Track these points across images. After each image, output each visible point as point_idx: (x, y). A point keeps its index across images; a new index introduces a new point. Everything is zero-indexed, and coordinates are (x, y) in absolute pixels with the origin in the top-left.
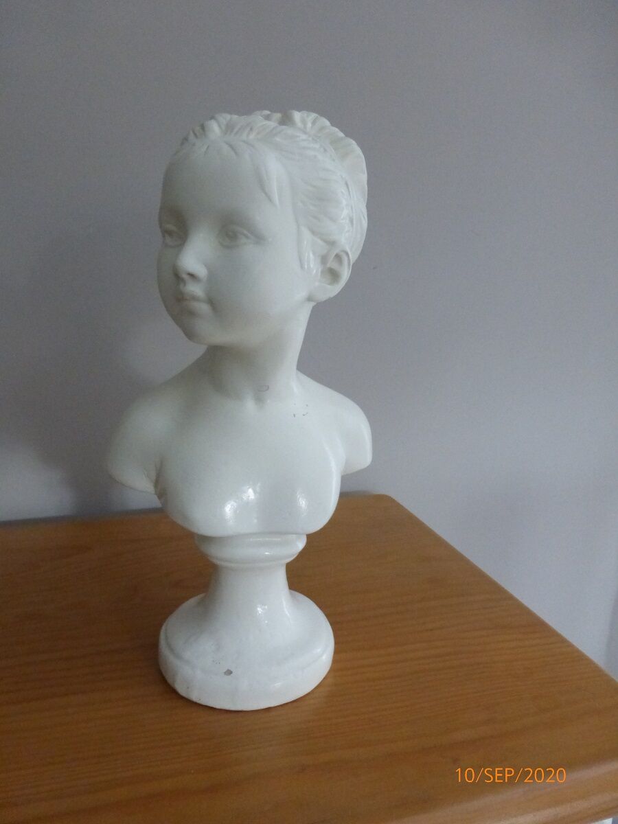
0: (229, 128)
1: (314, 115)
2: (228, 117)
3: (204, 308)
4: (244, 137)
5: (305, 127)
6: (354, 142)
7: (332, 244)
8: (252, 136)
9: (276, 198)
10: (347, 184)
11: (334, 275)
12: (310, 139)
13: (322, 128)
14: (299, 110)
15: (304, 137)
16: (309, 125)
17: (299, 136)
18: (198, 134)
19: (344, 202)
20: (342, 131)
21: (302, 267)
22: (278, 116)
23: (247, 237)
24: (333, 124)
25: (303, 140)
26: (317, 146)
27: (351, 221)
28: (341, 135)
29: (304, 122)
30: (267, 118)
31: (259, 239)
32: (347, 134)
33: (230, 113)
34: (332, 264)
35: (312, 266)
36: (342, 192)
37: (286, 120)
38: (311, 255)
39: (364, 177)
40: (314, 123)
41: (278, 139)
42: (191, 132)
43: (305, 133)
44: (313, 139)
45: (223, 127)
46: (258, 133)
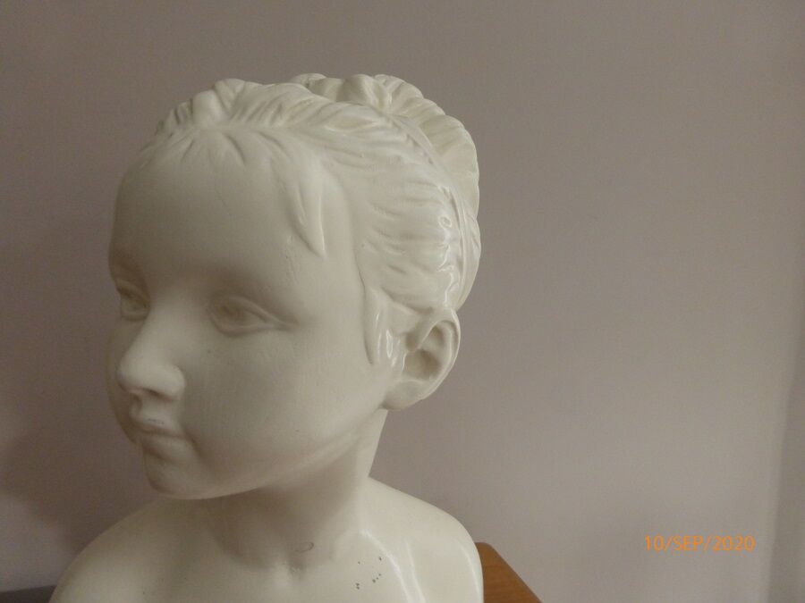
0: (238, 108)
1: (397, 81)
2: (239, 85)
3: (179, 448)
4: (265, 124)
5: (382, 103)
6: (459, 123)
7: (426, 311)
8: (280, 123)
9: (320, 241)
10: (453, 202)
11: (427, 362)
12: (390, 125)
13: (410, 102)
14: (372, 74)
15: (379, 122)
16: (389, 99)
17: (370, 122)
18: (182, 118)
19: (448, 235)
20: (440, 104)
21: (370, 359)
22: (335, 83)
23: (263, 318)
24: (426, 96)
25: (377, 129)
26: (401, 138)
27: (460, 264)
28: (440, 112)
29: (380, 94)
30: (316, 88)
31: (287, 320)
32: (450, 111)
33: (247, 79)
34: (426, 342)
35: (389, 356)
36: (445, 219)
37: (350, 92)
38: (389, 336)
39: (475, 176)
40: (396, 92)
41: (330, 128)
42: (172, 113)
43: (380, 114)
44: (394, 124)
45: (228, 105)
46: (293, 118)
